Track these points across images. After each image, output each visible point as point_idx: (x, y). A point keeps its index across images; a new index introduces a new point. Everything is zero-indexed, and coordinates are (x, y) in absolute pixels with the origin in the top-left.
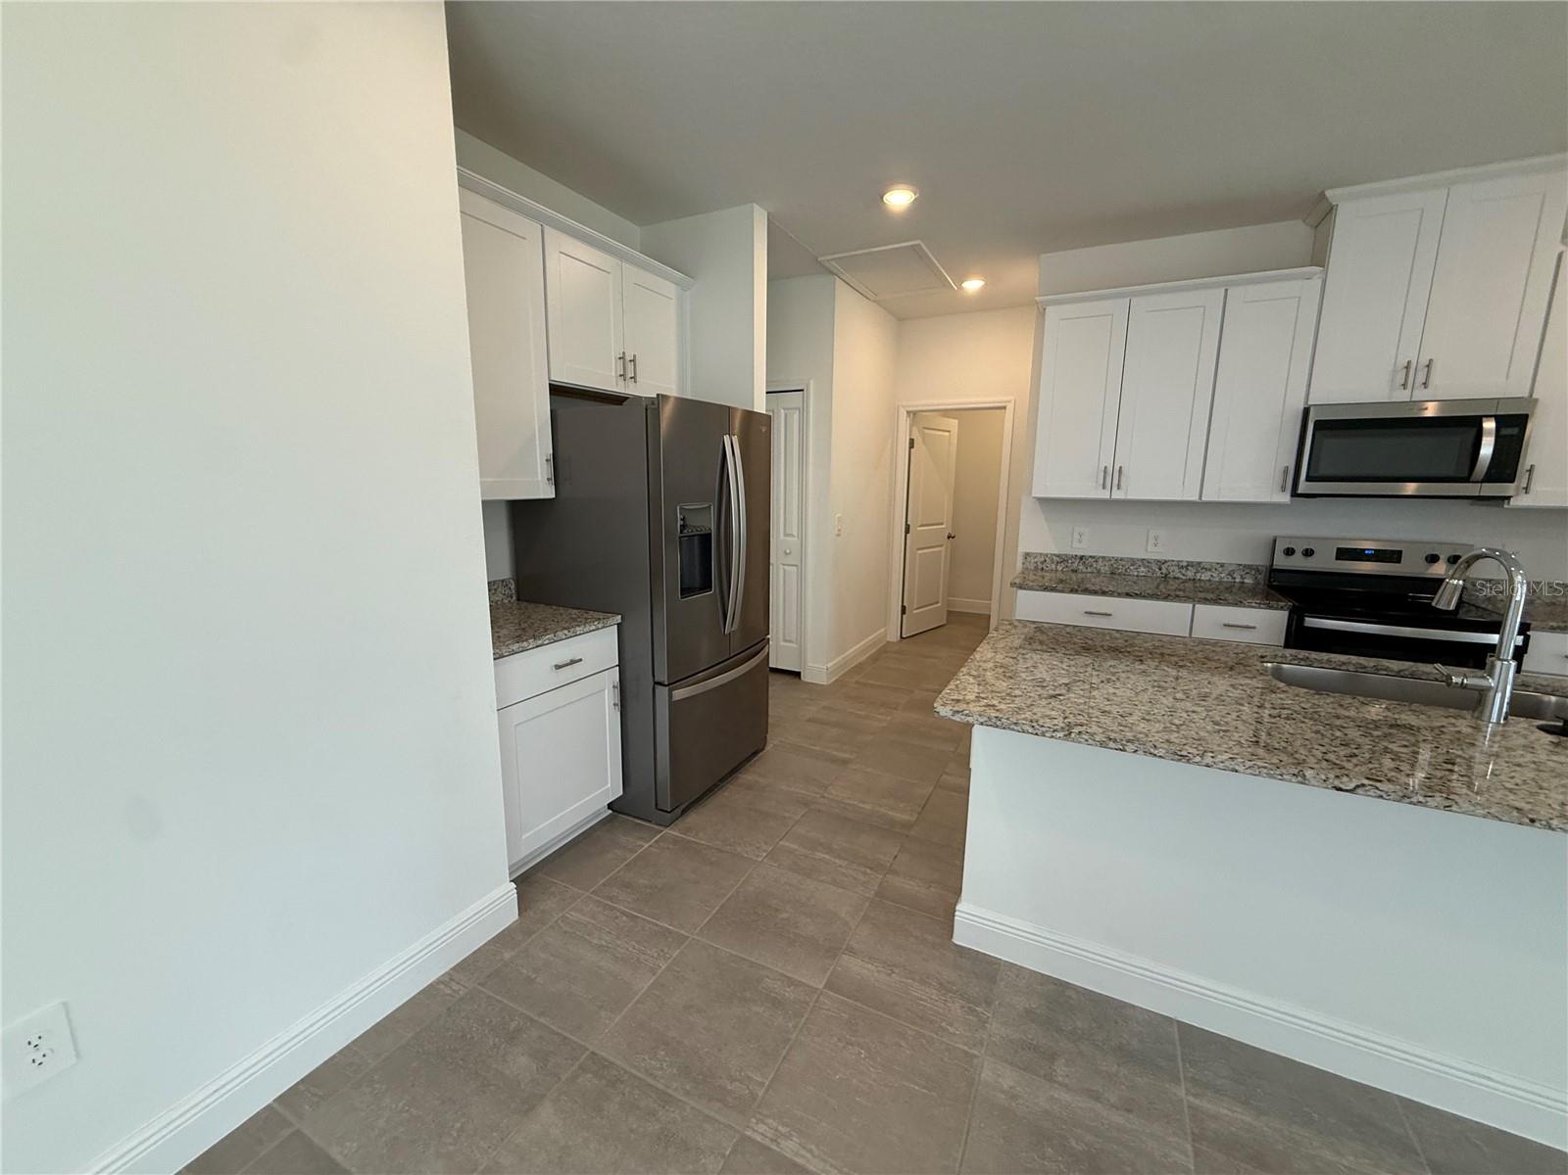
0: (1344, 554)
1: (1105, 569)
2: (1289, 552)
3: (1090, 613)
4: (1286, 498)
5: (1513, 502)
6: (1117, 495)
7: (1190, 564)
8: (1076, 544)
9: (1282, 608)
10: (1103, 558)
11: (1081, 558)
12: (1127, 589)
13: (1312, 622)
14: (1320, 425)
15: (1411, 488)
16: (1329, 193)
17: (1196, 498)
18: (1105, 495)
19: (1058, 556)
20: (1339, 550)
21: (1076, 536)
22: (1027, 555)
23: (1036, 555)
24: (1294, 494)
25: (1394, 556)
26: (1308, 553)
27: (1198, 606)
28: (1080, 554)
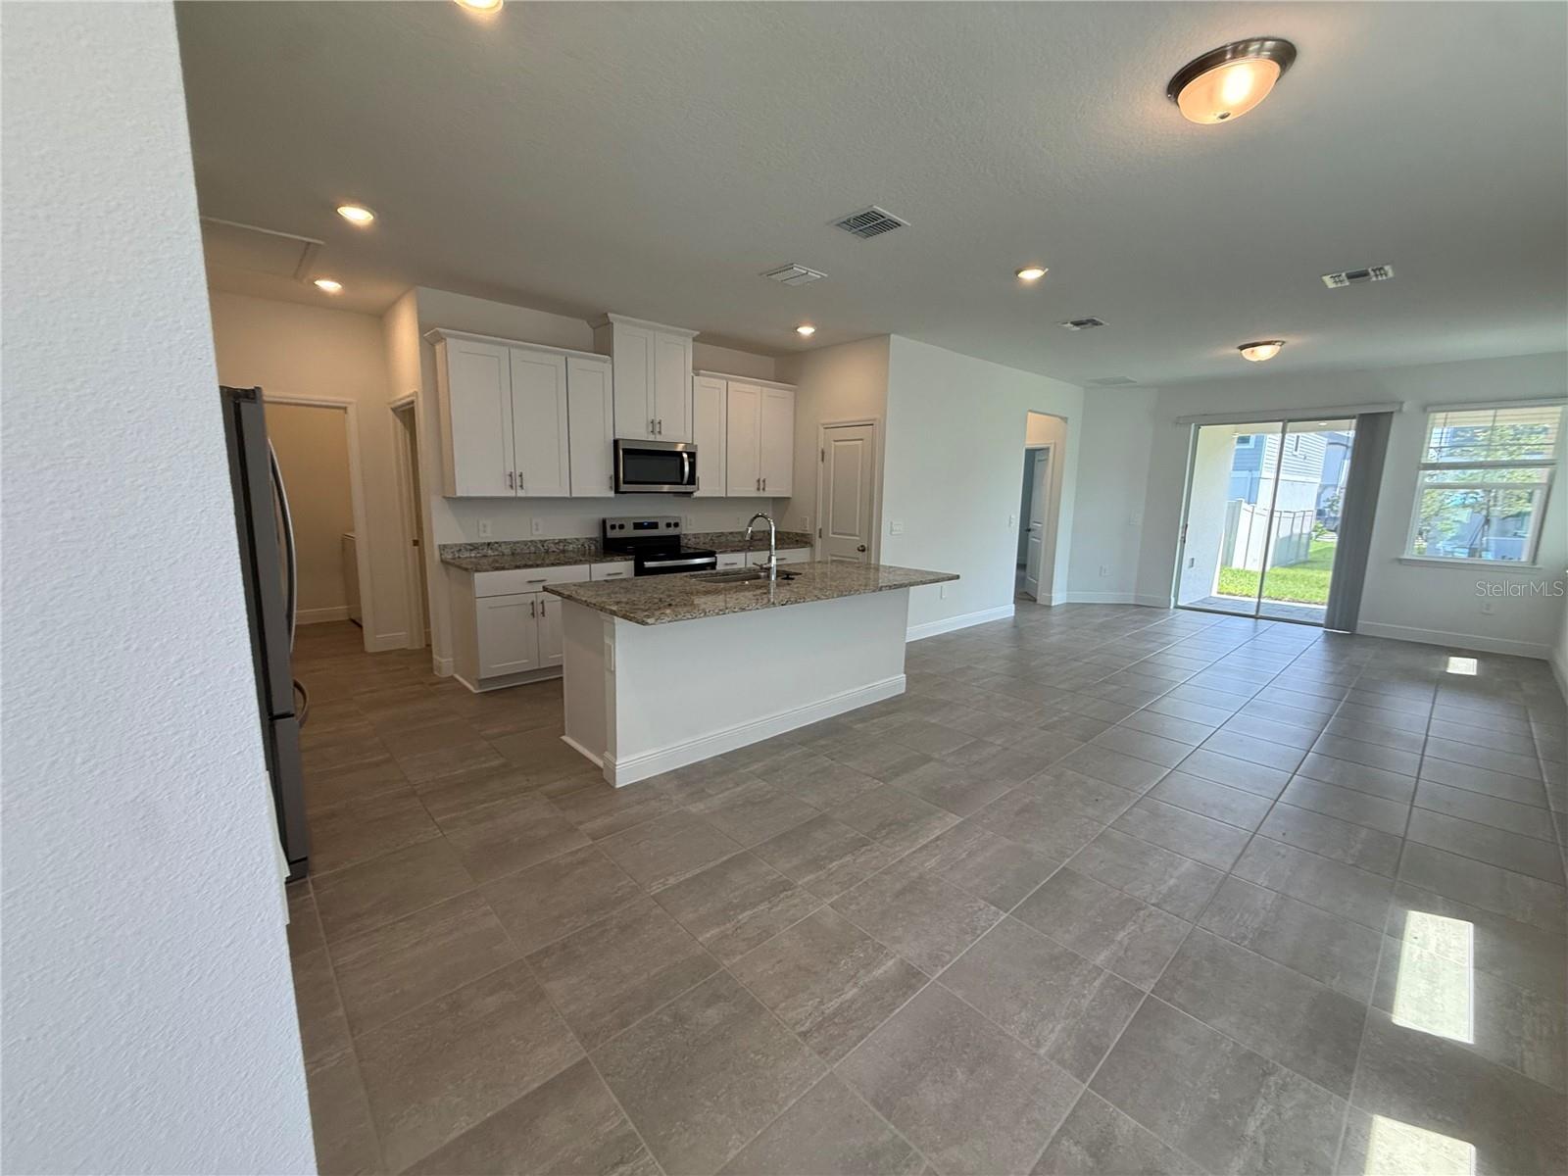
0: (638, 526)
1: (507, 551)
2: (613, 527)
3: (530, 582)
4: (612, 494)
5: (696, 494)
6: (521, 494)
7: (560, 541)
8: (482, 535)
9: (631, 560)
10: (505, 542)
11: (489, 544)
12: (523, 562)
13: (648, 564)
14: (626, 452)
15: (666, 488)
16: (609, 315)
17: (568, 495)
18: (511, 493)
19: (470, 545)
20: (635, 524)
21: (481, 528)
22: (443, 548)
23: (451, 547)
24: (617, 491)
25: (654, 526)
26: (622, 527)
27: (592, 565)
28: (487, 541)
